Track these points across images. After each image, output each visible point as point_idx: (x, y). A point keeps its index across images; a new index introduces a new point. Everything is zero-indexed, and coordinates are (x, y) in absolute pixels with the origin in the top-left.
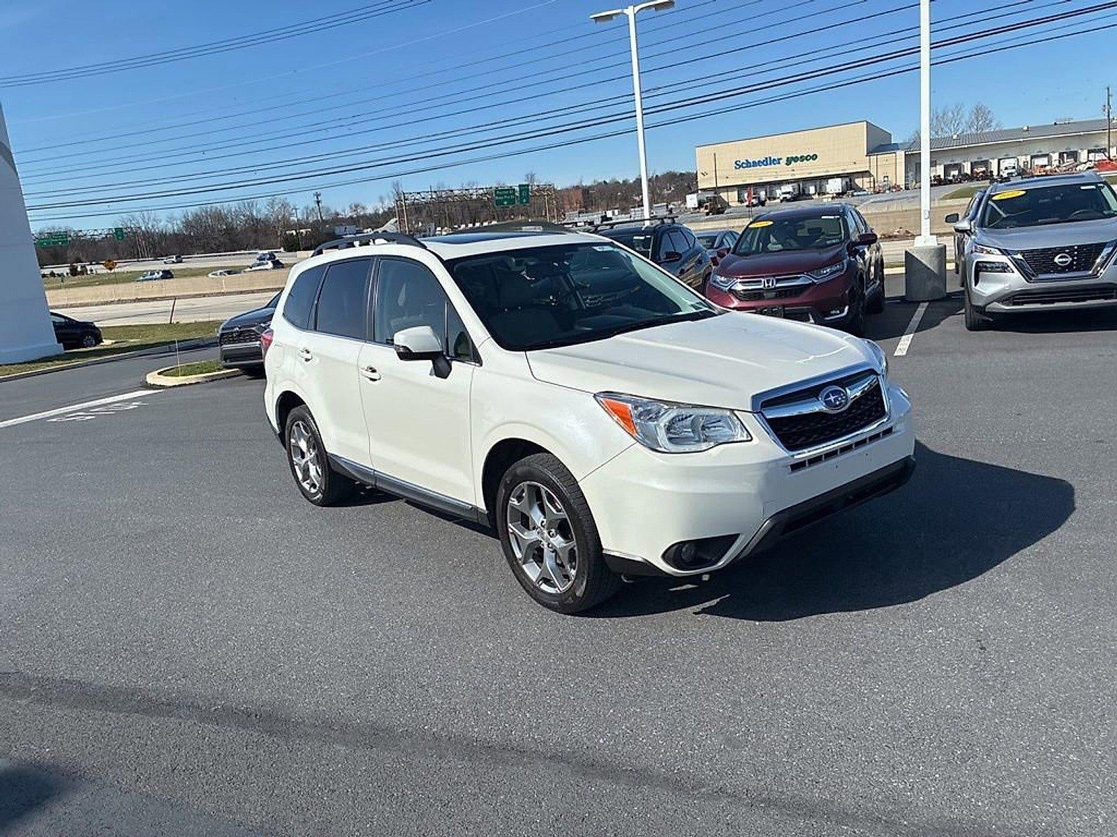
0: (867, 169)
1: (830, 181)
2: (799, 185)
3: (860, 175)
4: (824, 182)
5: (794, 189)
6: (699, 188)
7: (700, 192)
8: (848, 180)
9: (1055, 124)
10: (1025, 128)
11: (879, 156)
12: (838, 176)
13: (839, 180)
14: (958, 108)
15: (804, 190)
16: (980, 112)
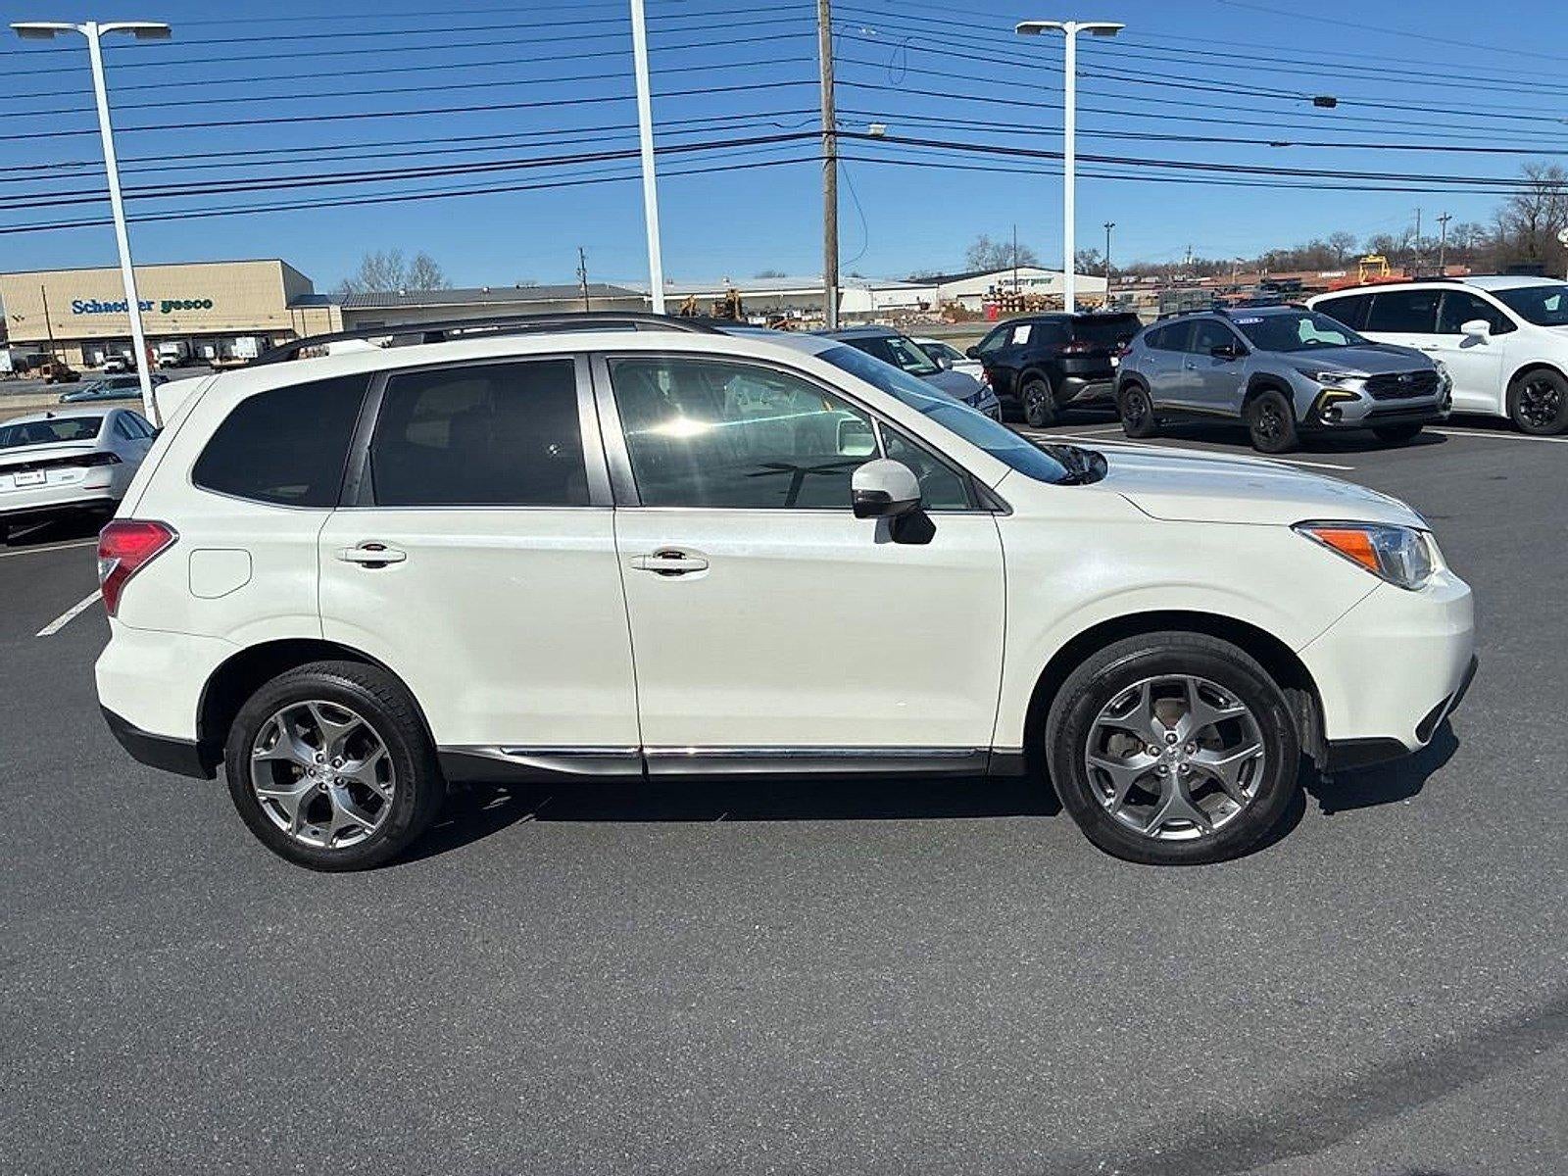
0: (291, 327)
1: (238, 340)
2: (187, 345)
3: (282, 335)
4: (227, 342)
5: (180, 349)
6: (10, 339)
7: (11, 346)
8: (264, 341)
9: (518, 287)
10: (485, 289)
11: (305, 311)
12: (247, 334)
13: (252, 340)
14: (396, 257)
15: (196, 352)
16: (423, 264)
